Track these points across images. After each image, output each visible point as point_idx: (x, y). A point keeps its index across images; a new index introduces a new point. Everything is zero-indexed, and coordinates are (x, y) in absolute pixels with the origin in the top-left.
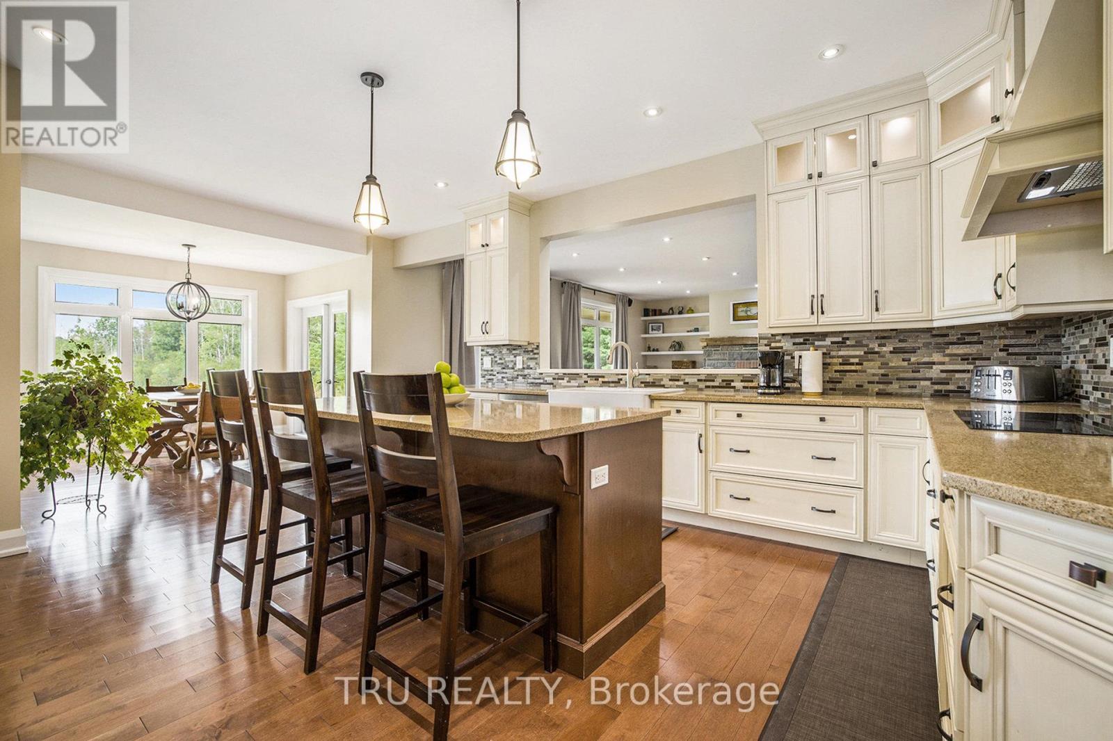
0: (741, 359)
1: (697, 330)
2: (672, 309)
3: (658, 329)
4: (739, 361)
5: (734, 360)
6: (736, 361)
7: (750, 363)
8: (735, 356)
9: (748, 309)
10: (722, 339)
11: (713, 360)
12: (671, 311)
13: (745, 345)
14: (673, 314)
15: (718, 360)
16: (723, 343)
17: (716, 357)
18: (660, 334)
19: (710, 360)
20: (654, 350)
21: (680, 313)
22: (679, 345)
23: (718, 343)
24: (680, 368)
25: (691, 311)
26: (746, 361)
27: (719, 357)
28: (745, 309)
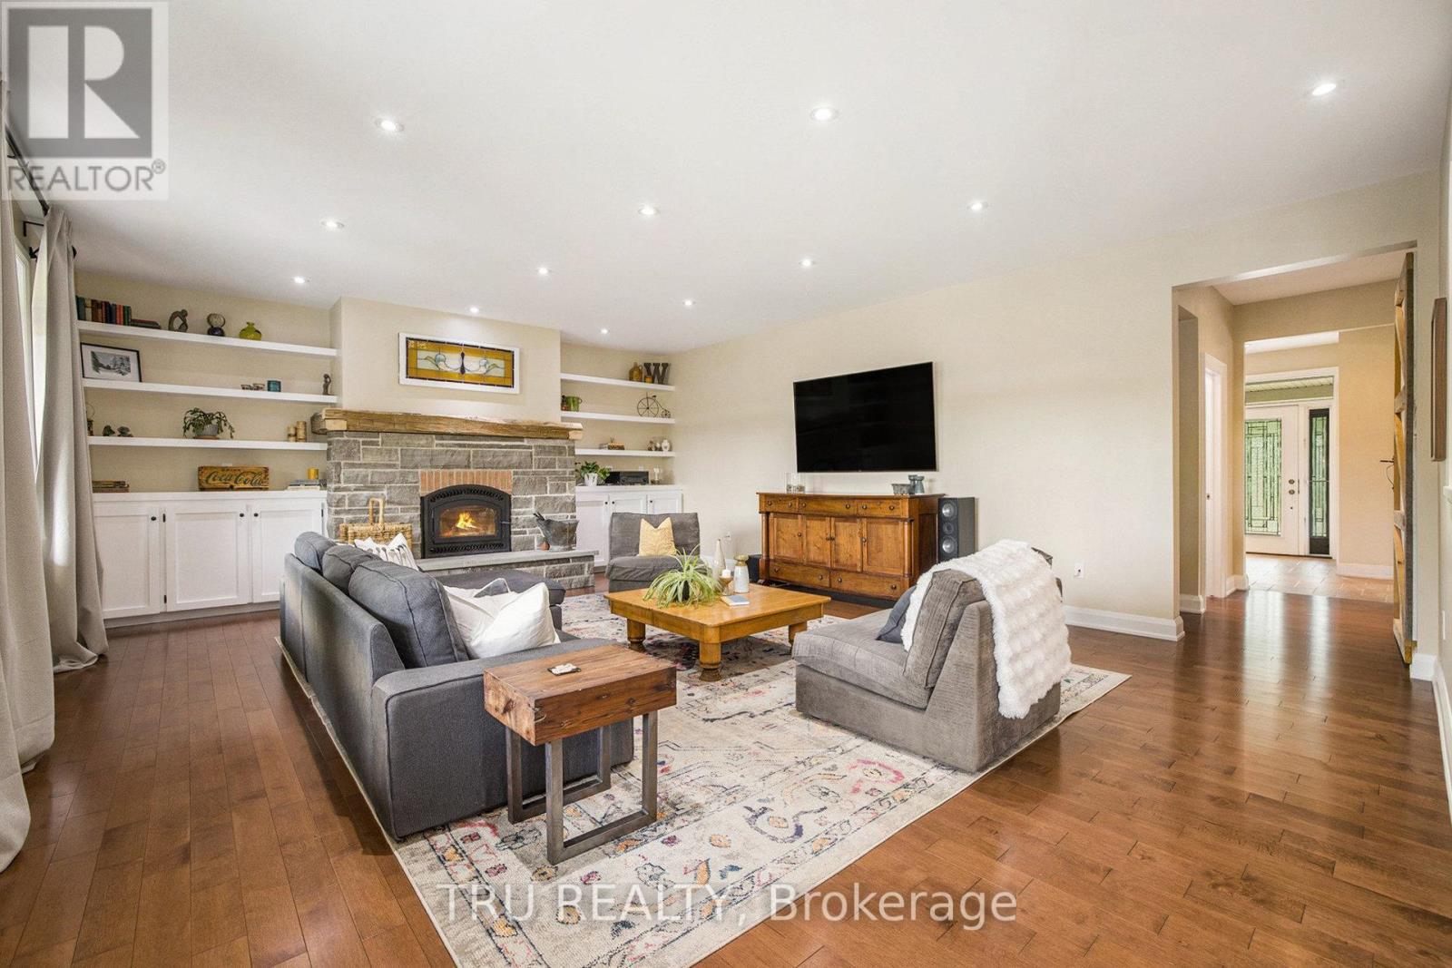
0: (432, 467)
1: (274, 386)
2: (183, 314)
3: (121, 367)
4: (427, 471)
5: (416, 467)
6: (420, 471)
7: (451, 475)
8: (418, 459)
9: (442, 357)
10: (388, 418)
11: (360, 465)
12: (180, 321)
13: (441, 435)
14: (184, 328)
15: (375, 466)
16: (391, 427)
17: (369, 459)
18: (129, 383)
19: (353, 465)
20: (108, 432)
21: (215, 331)
22: (203, 422)
23: (378, 425)
24: (231, 488)
25: (251, 332)
26: (441, 471)
27: (379, 460)
28: (432, 354)
